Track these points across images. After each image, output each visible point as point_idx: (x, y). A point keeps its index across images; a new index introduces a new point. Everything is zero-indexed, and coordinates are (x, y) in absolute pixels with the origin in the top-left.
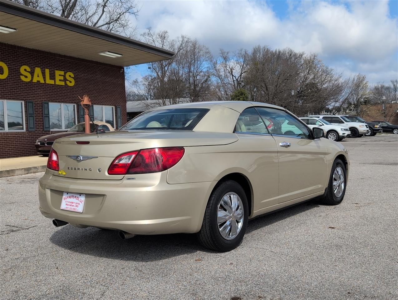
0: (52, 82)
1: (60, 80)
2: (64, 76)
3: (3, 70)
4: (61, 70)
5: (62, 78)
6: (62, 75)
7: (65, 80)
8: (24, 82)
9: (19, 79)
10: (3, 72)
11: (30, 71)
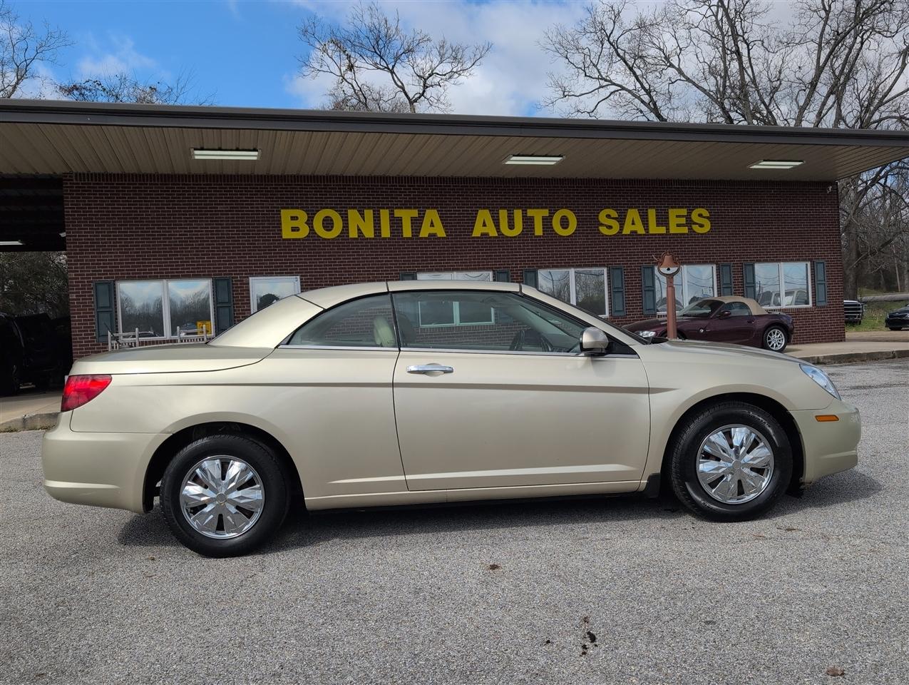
0: (662, 230)
1: (678, 225)
2: (688, 217)
3: (568, 222)
4: (683, 207)
5: (683, 221)
6: (683, 216)
7: (690, 222)
8: (606, 236)
9: (597, 233)
10: (568, 225)
11: (617, 216)
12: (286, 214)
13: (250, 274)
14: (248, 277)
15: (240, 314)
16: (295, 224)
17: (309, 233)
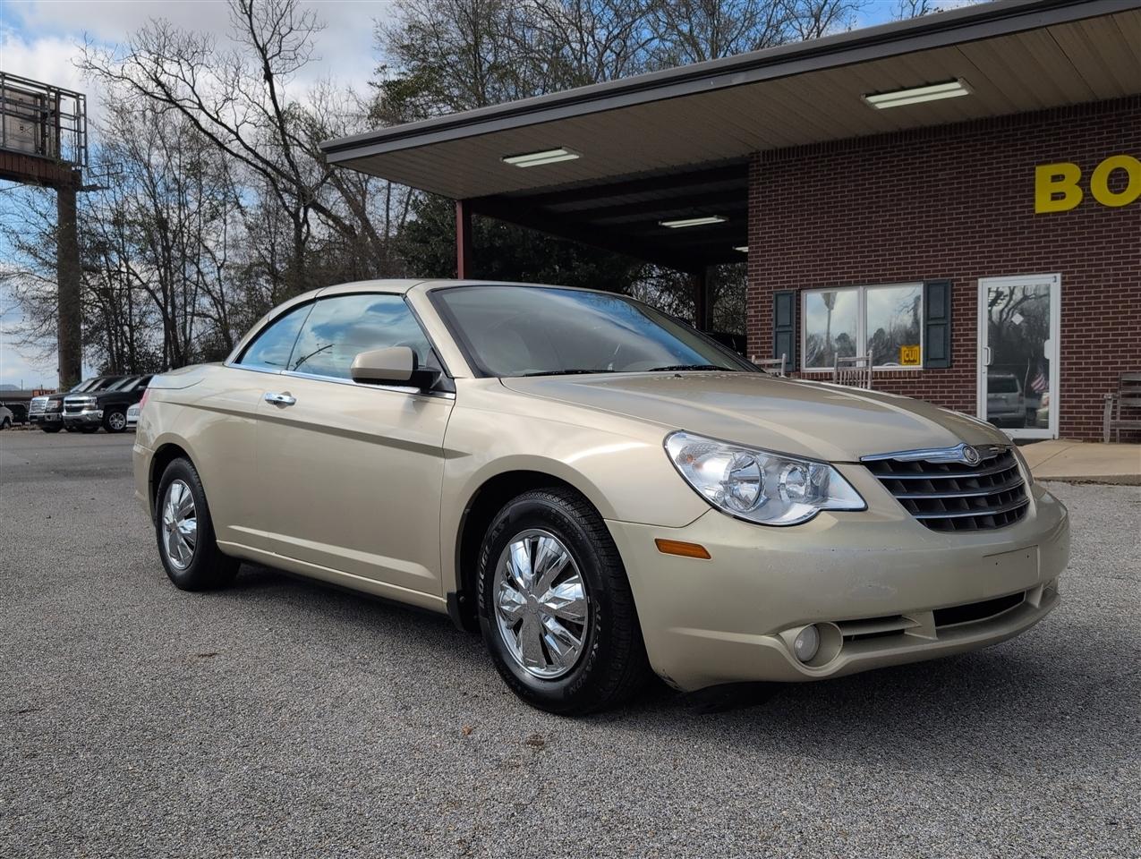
12: (1043, 173)
13: (979, 273)
14: (976, 279)
15: (962, 335)
16: (1058, 187)
17: (1083, 201)
